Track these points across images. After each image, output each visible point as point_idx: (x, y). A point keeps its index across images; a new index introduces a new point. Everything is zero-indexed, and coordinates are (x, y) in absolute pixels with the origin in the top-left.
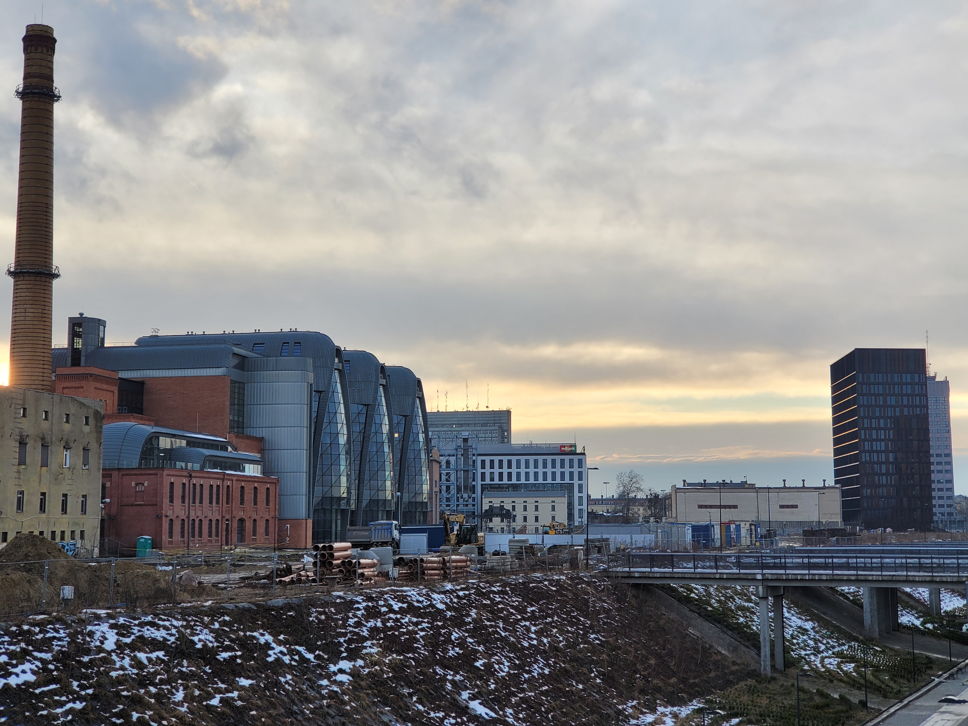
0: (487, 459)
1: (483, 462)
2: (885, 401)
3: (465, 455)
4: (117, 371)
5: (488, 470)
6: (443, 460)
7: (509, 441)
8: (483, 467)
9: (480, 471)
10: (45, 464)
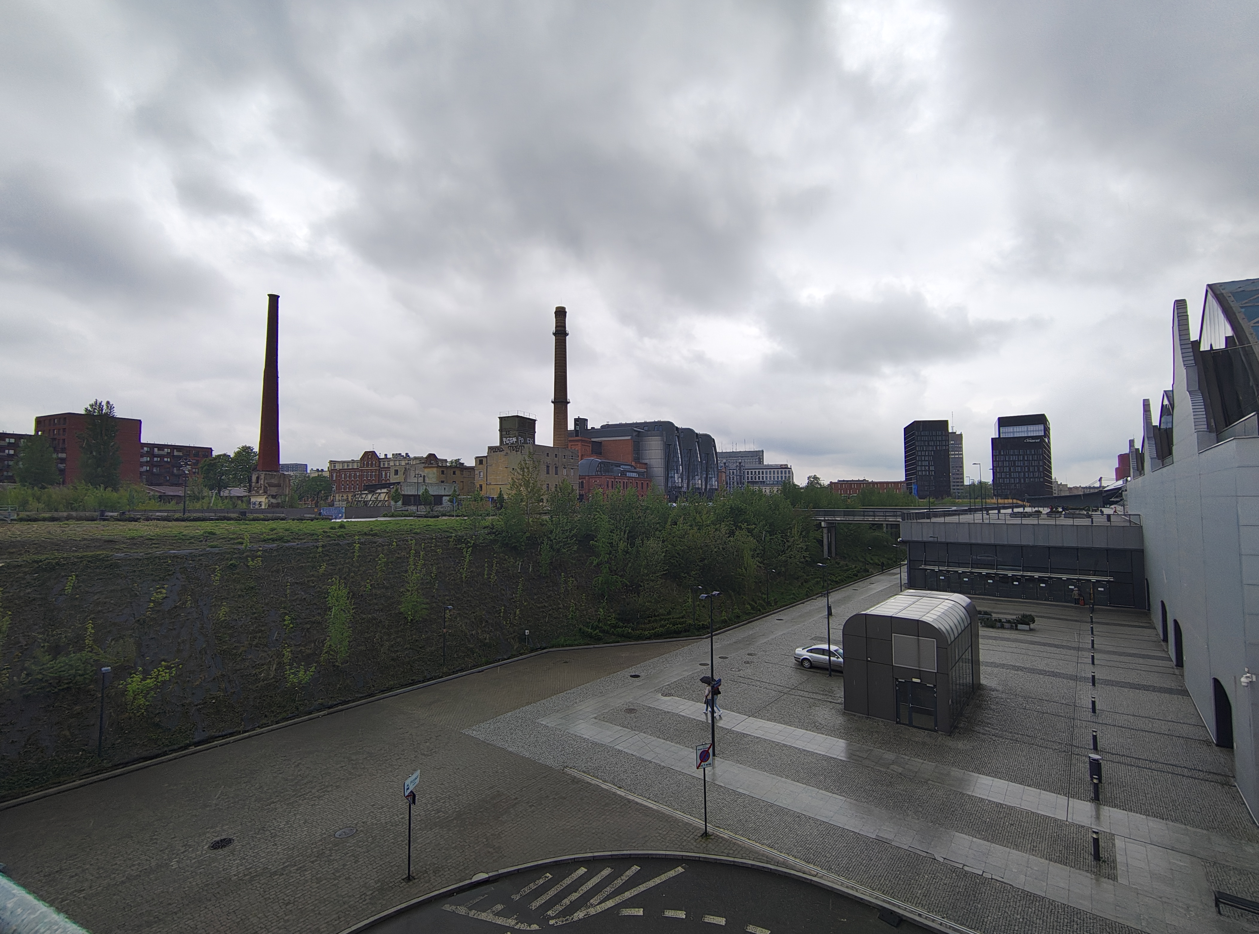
0: (750, 471)
1: (748, 472)
2: (928, 444)
3: (740, 469)
4: (590, 438)
5: (750, 476)
6: (731, 471)
7: (763, 463)
8: (748, 474)
9: (746, 476)
10: (556, 474)
